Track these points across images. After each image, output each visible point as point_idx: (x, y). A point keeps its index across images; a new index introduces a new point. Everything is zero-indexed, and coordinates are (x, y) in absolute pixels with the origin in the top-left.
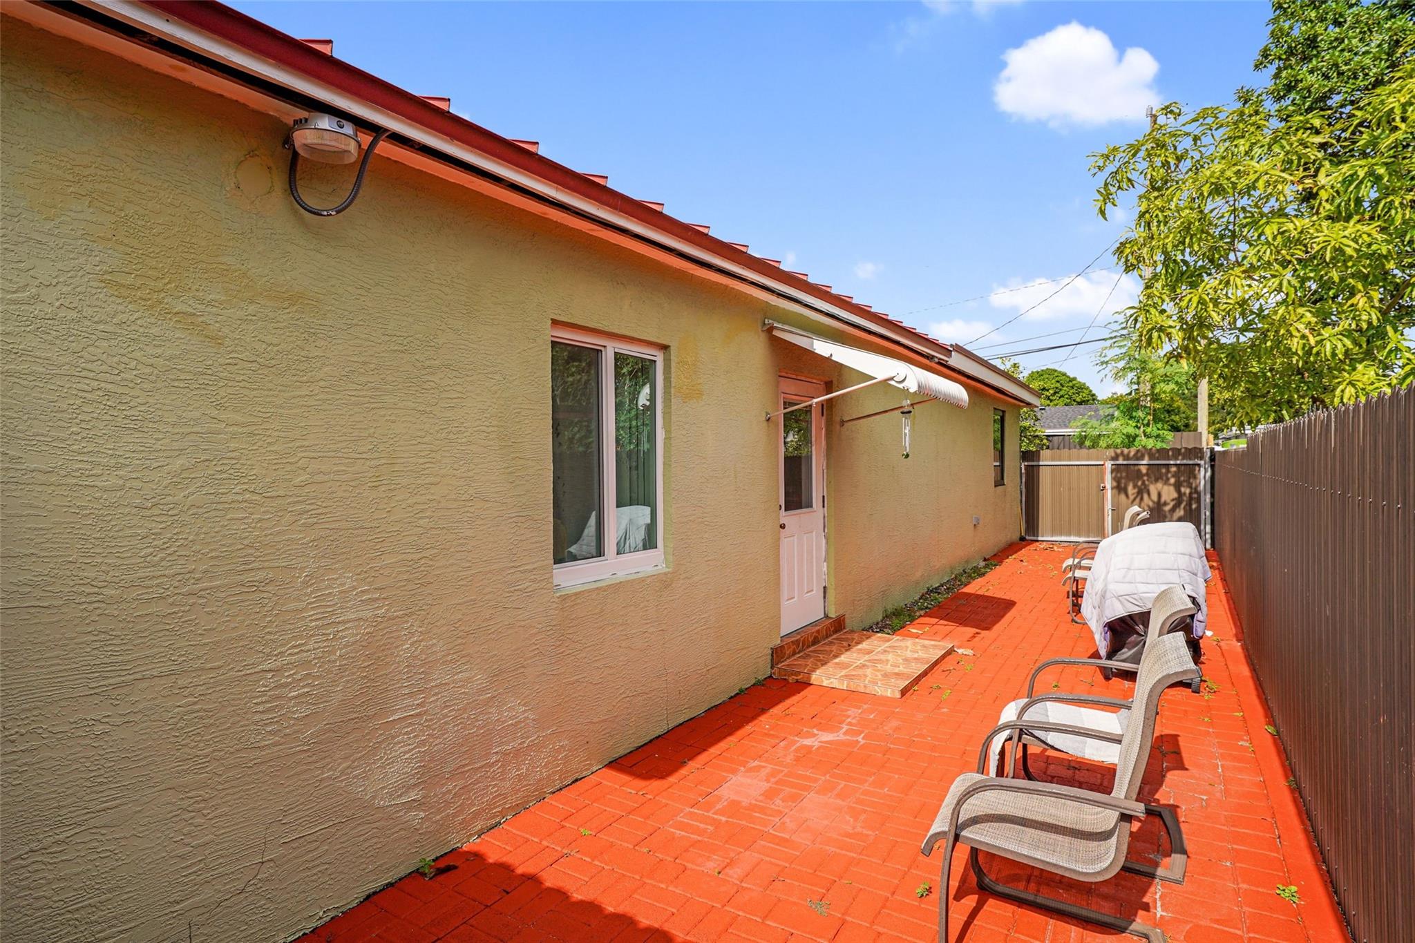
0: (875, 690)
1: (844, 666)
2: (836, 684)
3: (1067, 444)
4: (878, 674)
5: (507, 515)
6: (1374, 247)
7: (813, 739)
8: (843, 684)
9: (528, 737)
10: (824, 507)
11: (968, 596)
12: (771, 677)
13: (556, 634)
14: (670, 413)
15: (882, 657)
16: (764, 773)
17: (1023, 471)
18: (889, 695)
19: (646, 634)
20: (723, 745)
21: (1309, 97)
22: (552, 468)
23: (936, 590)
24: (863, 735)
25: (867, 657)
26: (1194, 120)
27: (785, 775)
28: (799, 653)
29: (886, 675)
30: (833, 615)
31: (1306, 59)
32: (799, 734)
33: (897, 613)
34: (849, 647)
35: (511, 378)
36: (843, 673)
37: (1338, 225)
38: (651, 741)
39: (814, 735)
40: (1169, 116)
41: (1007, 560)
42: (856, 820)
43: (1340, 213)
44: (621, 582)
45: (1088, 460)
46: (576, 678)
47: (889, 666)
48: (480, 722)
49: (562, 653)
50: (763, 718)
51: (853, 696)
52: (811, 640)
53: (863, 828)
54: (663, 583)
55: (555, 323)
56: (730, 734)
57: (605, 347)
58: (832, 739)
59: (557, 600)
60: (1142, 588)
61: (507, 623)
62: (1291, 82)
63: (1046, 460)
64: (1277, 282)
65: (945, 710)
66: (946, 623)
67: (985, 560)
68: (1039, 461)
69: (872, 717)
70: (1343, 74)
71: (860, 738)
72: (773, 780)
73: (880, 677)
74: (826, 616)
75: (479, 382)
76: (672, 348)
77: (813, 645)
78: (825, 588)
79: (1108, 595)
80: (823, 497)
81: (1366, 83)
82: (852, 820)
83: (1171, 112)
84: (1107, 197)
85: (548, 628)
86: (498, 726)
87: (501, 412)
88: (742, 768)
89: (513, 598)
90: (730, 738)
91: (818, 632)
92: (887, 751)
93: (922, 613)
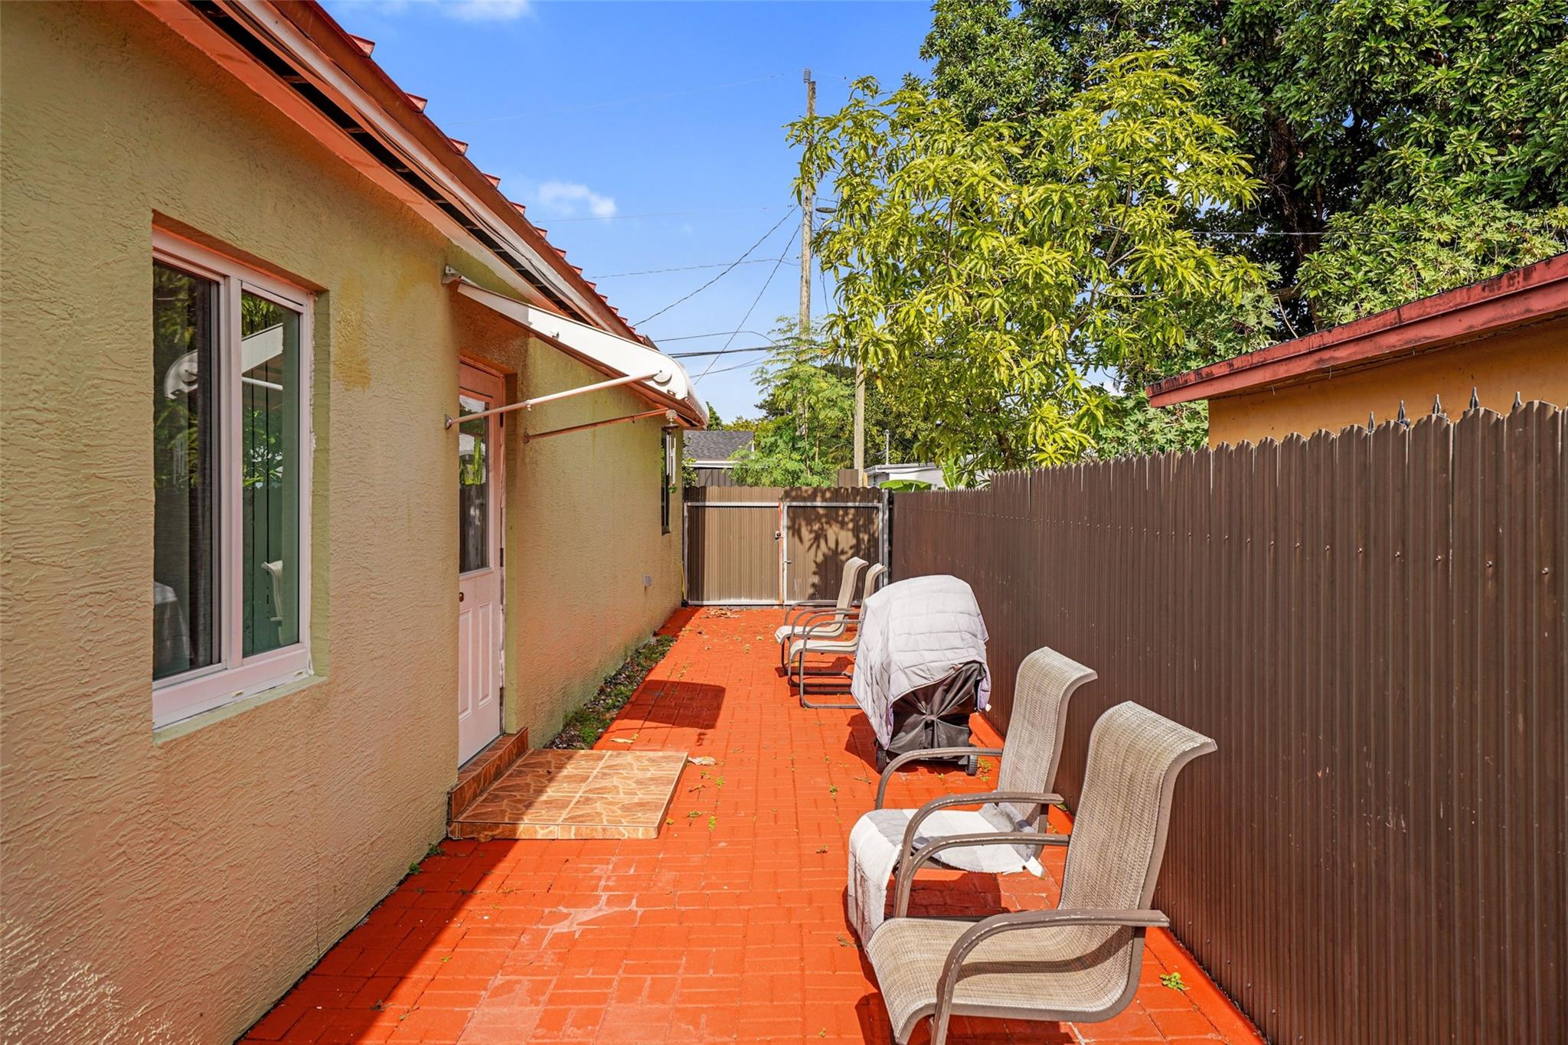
0: (620, 833)
1: (560, 804)
2: (558, 833)
3: (715, 478)
4: (615, 808)
5: (74, 592)
6: (1062, 277)
7: (566, 922)
8: (569, 832)
9: (105, 1032)
10: (502, 565)
11: (660, 684)
12: (447, 838)
13: (154, 820)
14: (327, 406)
15: (604, 783)
16: (521, 990)
17: (686, 514)
18: (640, 836)
19: (292, 797)
20: (428, 962)
21: (970, 101)
22: (154, 498)
23: (613, 681)
24: (634, 901)
25: (584, 787)
26: (892, 102)
27: (557, 987)
28: (480, 794)
29: (626, 808)
30: (513, 729)
31: (966, 60)
32: (541, 918)
33: (578, 719)
34: (550, 777)
35: (82, 316)
36: (565, 814)
37: (1036, 250)
38: (296, 986)
39: (566, 916)
40: (867, 91)
41: (682, 633)
42: (697, 1025)
43: (1033, 236)
44: (257, 708)
45: (762, 500)
46: (184, 896)
47: (622, 795)
48: (15, 1028)
49: (164, 853)
50: (471, 906)
51: (587, 848)
52: (493, 772)
53: (713, 1035)
54: (316, 701)
55: (160, 221)
56: (432, 941)
57: (225, 277)
58: (594, 916)
59: (158, 753)
60: (929, 656)
61: (69, 811)
62: (954, 80)
63: (713, 500)
64: (990, 303)
65: (723, 844)
66: (654, 724)
67: (655, 634)
68: (704, 500)
69: (632, 871)
70: (999, 85)
71: (633, 906)
72: (543, 998)
73: (619, 812)
74: (503, 733)
75: (24, 318)
76: (331, 294)
77: (495, 779)
78: (502, 689)
79: (894, 667)
80: (502, 550)
81: (1018, 100)
82: (691, 1027)
83: (868, 87)
84: (806, 177)
85: (143, 810)
86: (49, 1025)
87: (64, 383)
88: (483, 993)
89: (83, 759)
90: (436, 950)
91: (500, 757)
92: (681, 917)
93: (614, 713)
